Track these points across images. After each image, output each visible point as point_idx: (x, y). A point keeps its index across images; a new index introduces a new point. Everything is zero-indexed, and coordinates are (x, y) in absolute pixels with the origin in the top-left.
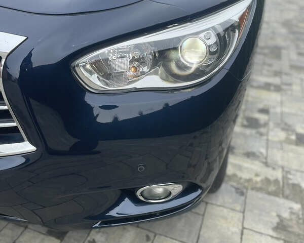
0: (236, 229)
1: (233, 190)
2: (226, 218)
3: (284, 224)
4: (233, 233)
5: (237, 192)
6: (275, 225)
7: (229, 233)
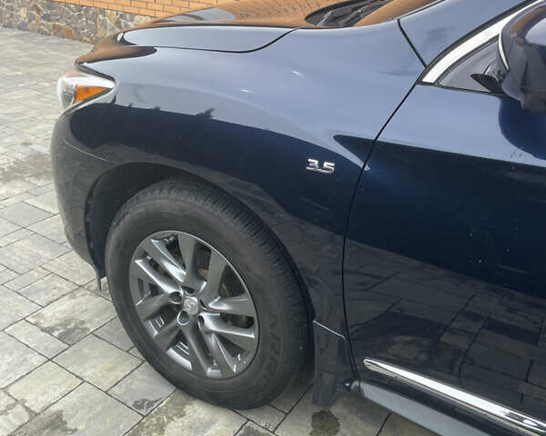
0: (88, 373)
1: (151, 398)
2: (109, 370)
3: (59, 431)
4: (85, 369)
5: (144, 400)
6: (64, 419)
7: (87, 366)
